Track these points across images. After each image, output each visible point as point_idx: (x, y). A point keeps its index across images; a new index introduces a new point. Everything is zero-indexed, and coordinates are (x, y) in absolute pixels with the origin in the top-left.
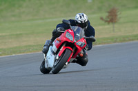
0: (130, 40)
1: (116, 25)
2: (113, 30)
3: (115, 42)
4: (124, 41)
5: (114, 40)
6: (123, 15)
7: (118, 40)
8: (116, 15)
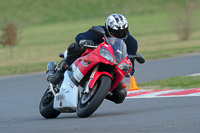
0: (35, 71)
1: (15, 49)
2: (12, 57)
3: (14, 73)
4: (27, 71)
5: (13, 70)
6: (25, 33)
7: (18, 70)
8: (15, 35)
